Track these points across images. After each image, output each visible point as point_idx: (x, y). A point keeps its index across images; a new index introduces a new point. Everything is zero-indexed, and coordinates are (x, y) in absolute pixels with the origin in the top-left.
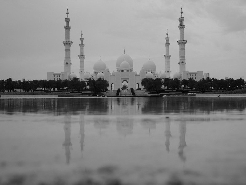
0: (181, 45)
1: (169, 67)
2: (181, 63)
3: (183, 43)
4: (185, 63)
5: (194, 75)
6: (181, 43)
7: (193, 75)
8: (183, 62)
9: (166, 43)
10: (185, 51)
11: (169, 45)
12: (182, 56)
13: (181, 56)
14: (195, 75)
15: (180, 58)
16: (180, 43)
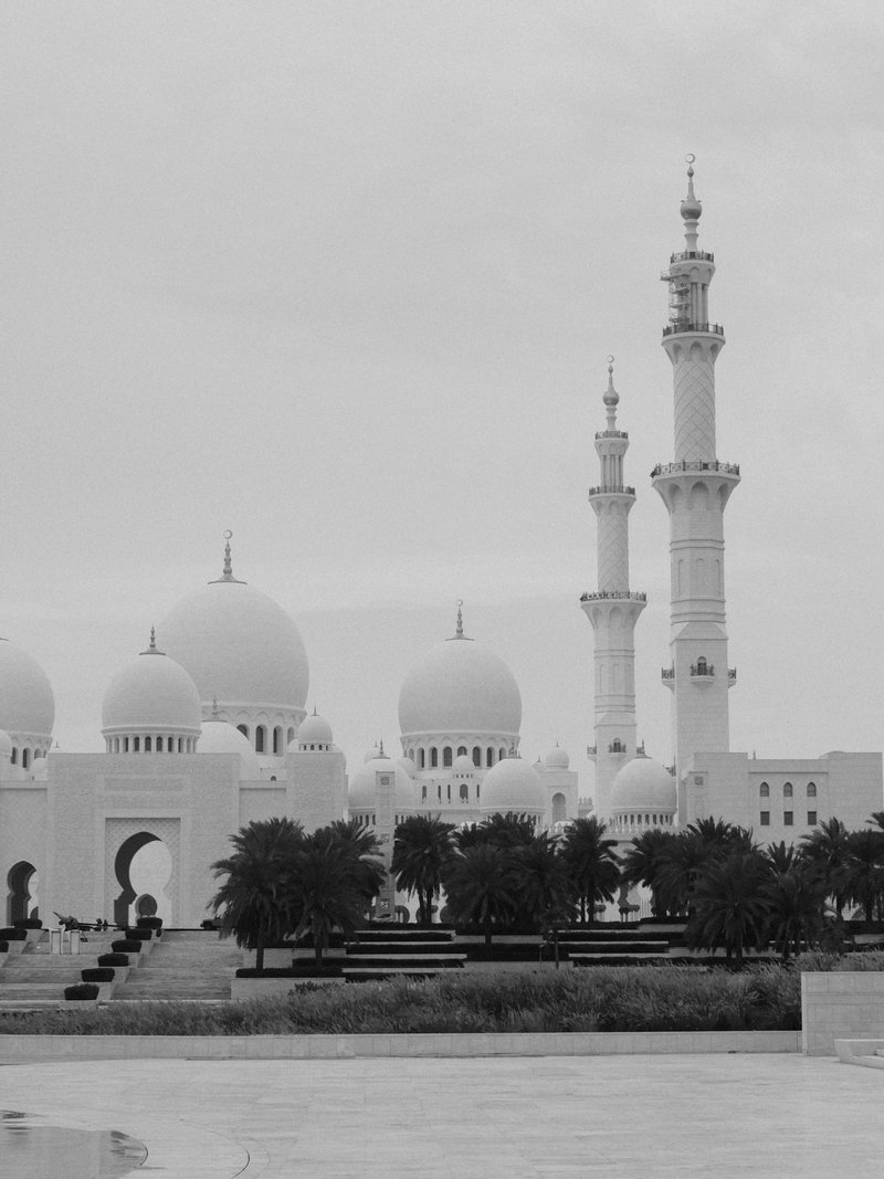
0: (681, 502)
1: (630, 708)
2: (684, 673)
3: (700, 486)
4: (720, 675)
5: (800, 787)
6: (685, 488)
7: (789, 789)
8: (702, 669)
9: (597, 483)
10: (719, 562)
11: (628, 506)
12: (697, 607)
13: (686, 608)
14: (812, 789)
15: (680, 627)
16: (674, 489)
